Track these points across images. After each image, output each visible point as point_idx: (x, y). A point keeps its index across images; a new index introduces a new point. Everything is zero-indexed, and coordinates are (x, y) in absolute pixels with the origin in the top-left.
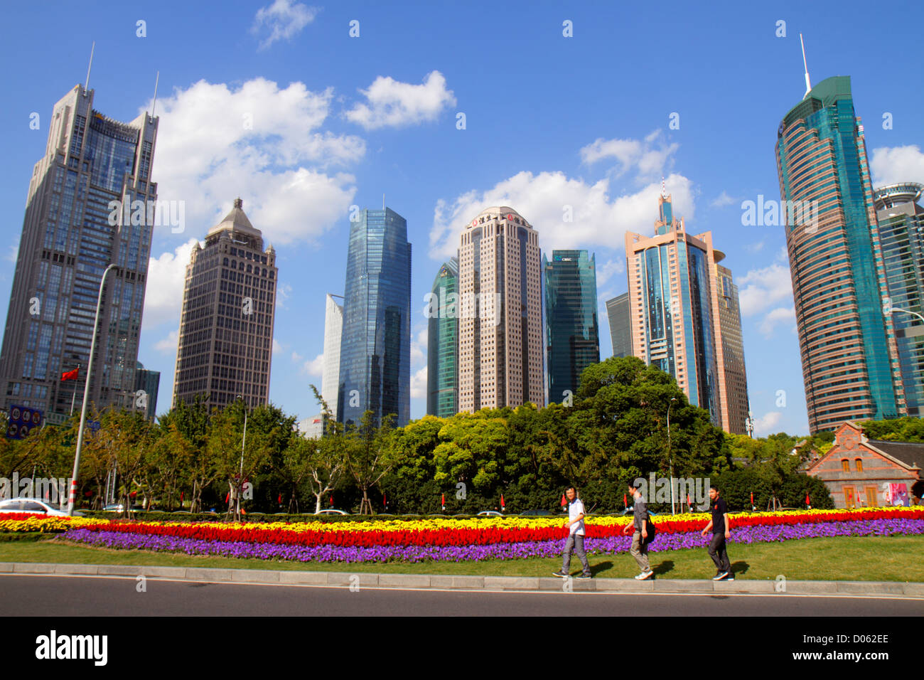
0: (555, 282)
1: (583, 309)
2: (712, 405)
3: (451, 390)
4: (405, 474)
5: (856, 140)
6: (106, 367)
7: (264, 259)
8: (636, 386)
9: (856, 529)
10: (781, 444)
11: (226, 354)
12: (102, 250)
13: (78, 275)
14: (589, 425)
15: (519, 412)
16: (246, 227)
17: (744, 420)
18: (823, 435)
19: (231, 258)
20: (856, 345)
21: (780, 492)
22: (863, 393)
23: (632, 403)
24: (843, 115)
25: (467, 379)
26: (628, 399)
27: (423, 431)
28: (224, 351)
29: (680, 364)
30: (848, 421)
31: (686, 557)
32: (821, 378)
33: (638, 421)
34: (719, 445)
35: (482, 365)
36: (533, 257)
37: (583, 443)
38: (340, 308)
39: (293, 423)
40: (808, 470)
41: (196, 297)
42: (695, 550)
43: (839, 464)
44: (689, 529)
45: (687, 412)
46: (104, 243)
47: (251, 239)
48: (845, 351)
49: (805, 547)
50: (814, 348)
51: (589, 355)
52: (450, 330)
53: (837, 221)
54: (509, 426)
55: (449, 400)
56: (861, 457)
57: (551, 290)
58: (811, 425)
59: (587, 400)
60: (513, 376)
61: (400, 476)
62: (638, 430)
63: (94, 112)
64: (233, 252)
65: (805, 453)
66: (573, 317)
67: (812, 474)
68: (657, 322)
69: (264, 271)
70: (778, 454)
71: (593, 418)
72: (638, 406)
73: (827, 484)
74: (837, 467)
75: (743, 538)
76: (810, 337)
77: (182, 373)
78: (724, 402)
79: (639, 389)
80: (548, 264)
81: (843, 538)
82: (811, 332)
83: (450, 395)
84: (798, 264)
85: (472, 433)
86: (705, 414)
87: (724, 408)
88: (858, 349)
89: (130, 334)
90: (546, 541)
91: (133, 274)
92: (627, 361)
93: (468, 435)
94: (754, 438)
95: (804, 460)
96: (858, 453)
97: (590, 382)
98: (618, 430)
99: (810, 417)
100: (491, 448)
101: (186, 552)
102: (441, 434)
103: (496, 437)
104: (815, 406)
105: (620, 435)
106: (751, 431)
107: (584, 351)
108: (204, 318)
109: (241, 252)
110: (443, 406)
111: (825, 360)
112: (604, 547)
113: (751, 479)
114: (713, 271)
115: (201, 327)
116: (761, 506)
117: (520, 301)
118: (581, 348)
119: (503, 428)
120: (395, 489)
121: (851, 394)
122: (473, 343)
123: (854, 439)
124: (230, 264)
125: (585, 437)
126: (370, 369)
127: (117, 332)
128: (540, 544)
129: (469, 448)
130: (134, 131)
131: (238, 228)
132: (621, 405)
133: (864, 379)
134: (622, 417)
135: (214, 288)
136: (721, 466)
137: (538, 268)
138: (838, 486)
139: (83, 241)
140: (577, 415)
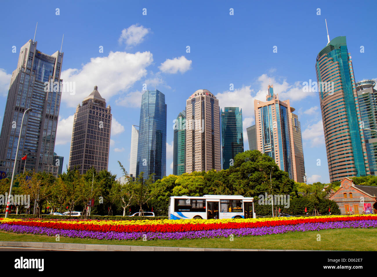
0: (225, 120)
1: (237, 131)
2: (290, 171)
3: (183, 164)
4: (161, 199)
5: (348, 62)
6: (41, 155)
7: (106, 111)
8: (257, 162)
9: (352, 225)
10: (318, 187)
11: (90, 149)
12: (40, 107)
13: (30, 117)
14: (238, 178)
15: (208, 173)
16: (99, 98)
17: (303, 177)
18: (336, 183)
19: (93, 110)
20: (349, 146)
21: (318, 207)
22: (352, 166)
23: (256, 169)
24: (343, 52)
25: (189, 160)
26: (254, 168)
27: (169, 181)
28: (90, 148)
29: (277, 154)
30: (346, 177)
31: (274, 238)
32: (335, 160)
33: (258, 177)
34: (292, 187)
35: (195, 154)
36: (216, 110)
37: (235, 186)
38: (138, 131)
39: (115, 177)
40: (330, 198)
41: (78, 126)
42: (278, 235)
43: (343, 195)
44: (276, 225)
45: (279, 173)
46: (41, 104)
47: (101, 102)
48: (344, 149)
49: (329, 233)
50: (332, 147)
51: (240, 150)
52: (183, 140)
53: (341, 95)
54: (205, 179)
55: (182, 168)
56: (352, 192)
57: (224, 123)
58: (331, 179)
59: (238, 168)
60: (208, 159)
61: (159, 200)
62: (258, 181)
63: (37, 51)
64: (94, 108)
65: (328, 191)
66: (233, 134)
67: (331, 199)
68: (267, 137)
69: (106, 115)
70: (317, 191)
71: (240, 176)
72: (258, 171)
73: (337, 203)
74: (342, 197)
75: (301, 229)
76: (330, 143)
77: (72, 157)
78: (295, 169)
79: (259, 164)
80: (222, 113)
81: (346, 229)
82: (331, 141)
83: (182, 166)
84: (325, 113)
85: (189, 182)
86: (286, 174)
87: (295, 172)
88: (350, 148)
89: (51, 142)
90: (211, 230)
91: (53, 117)
92: (254, 152)
93: (187, 183)
94: (307, 184)
95: (328, 193)
96: (350, 190)
97: (238, 161)
98: (250, 181)
99: (330, 176)
100: (197, 188)
101: (48, 235)
102: (176, 182)
103: (199, 183)
104: (332, 171)
105: (251, 183)
106: (306, 181)
107: (238, 148)
108: (81, 135)
109: (97, 108)
110: (179, 171)
111: (336, 152)
112: (237, 233)
113: (306, 202)
114: (290, 116)
115: (80, 138)
116: (310, 212)
117: (211, 128)
118: (236, 147)
119: (202, 180)
120: (157, 205)
121: (347, 166)
122: (192, 145)
123: (349, 184)
124: (92, 113)
125: (236, 184)
126: (150, 156)
127: (46, 140)
128: (208, 232)
129: (188, 188)
130: (53, 58)
131: (95, 98)
132: (251, 170)
133: (353, 160)
134: (252, 175)
135: (86, 123)
136: (293, 196)
137: (219, 115)
138: (342, 204)
139: (32, 103)
140: (233, 174)
